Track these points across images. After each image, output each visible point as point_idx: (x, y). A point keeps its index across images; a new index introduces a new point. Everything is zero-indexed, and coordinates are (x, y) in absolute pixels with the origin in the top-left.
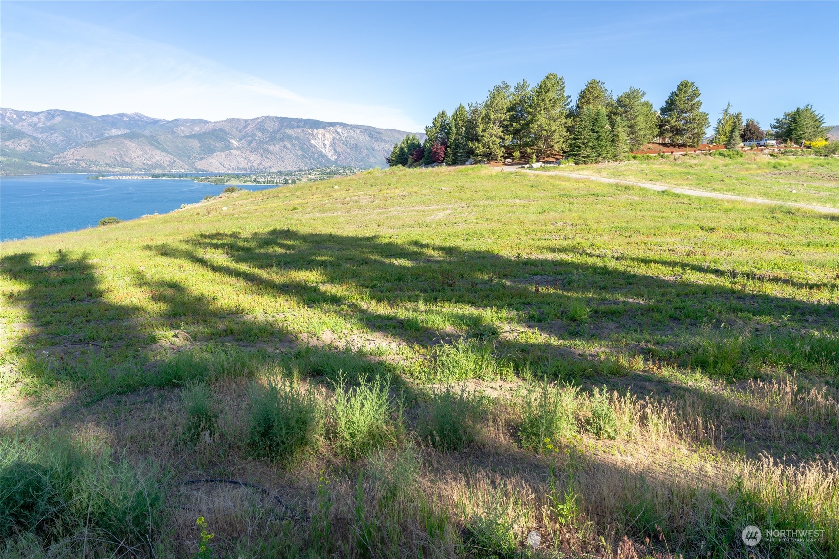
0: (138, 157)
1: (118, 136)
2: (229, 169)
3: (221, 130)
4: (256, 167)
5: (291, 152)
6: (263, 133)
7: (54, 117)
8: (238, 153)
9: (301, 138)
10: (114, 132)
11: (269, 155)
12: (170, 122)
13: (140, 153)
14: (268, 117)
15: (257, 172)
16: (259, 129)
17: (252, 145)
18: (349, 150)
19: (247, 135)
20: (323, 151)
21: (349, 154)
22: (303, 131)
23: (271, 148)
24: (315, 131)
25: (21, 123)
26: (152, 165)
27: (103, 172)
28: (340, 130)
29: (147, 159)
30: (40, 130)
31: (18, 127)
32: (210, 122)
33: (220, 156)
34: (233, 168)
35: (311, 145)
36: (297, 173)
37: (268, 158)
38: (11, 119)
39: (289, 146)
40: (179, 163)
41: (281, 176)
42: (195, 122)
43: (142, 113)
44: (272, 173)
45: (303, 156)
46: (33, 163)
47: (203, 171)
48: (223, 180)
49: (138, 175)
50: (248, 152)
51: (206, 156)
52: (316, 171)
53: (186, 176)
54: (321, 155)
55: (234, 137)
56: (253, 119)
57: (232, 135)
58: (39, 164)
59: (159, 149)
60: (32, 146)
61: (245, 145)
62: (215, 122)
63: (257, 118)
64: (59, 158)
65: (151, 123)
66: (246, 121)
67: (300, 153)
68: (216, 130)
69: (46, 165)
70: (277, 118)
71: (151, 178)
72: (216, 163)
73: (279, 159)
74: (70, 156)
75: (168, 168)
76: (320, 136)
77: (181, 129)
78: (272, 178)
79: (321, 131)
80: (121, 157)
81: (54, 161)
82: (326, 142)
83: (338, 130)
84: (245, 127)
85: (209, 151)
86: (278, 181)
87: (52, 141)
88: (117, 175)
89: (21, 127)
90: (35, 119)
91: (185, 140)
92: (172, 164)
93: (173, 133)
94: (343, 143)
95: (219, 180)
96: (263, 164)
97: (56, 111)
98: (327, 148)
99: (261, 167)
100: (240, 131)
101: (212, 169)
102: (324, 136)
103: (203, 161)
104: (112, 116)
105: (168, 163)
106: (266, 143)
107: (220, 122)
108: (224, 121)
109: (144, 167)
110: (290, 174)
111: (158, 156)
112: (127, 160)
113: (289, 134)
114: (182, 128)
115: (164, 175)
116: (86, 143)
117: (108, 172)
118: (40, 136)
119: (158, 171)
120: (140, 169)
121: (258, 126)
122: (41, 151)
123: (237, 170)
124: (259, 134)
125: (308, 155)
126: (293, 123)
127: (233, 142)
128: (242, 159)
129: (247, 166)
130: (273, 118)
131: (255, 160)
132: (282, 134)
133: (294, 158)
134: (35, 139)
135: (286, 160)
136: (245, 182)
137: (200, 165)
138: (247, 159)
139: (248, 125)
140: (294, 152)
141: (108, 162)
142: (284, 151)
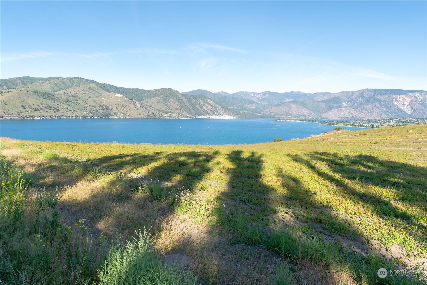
0: (295, 111)
1: (288, 102)
2: (339, 118)
3: (338, 97)
4: (354, 117)
5: (379, 109)
6: (362, 99)
7: (266, 94)
8: (345, 109)
9: (387, 101)
10: (287, 100)
11: (364, 110)
12: (313, 94)
13: (296, 109)
14: (367, 90)
15: (355, 120)
16: (360, 96)
17: (354, 105)
18: (423, 108)
19: (352, 100)
20: (402, 108)
21: (422, 110)
22: (389, 97)
23: (366, 107)
24: (398, 96)
25: (254, 98)
26: (300, 115)
27: (280, 118)
28: (417, 95)
29: (299, 112)
30: (260, 100)
31: (253, 99)
32: (333, 94)
33: (335, 111)
34: (341, 117)
35: (394, 105)
36: (381, 121)
37: (363, 112)
38: (251, 96)
39: (378, 105)
40: (313, 114)
41: (370, 122)
42: (324, 94)
43: (300, 91)
44: (364, 121)
45: (387, 111)
46: (255, 114)
47: (325, 119)
48: (335, 123)
49: (294, 119)
50: (351, 109)
51: (327, 111)
52: (395, 121)
53: (316, 121)
54: (400, 110)
55: (344, 101)
56: (357, 91)
57: (343, 100)
58: (257, 114)
59: (305, 107)
60: (256, 107)
61: (350, 105)
62: (335, 94)
63: (360, 90)
64: (264, 111)
65: (304, 95)
66: (353, 92)
67: (385, 109)
68: (335, 98)
69: (259, 114)
70: (372, 89)
71: (299, 121)
72: (332, 115)
73: (370, 113)
74: (268, 111)
75: (308, 117)
76: (401, 99)
77: (317, 98)
78: (364, 123)
79: (402, 96)
80: (288, 111)
81: (262, 113)
82: (405, 103)
83: (416, 95)
84: (352, 96)
85: (330, 108)
86: (367, 126)
87: (263, 105)
88: (285, 119)
89: (254, 99)
90: (259, 96)
91: (318, 103)
92: (310, 114)
93: (313, 100)
94: (419, 103)
95: (332, 124)
96: (360, 115)
97: (267, 92)
98: (406, 107)
99: (358, 117)
100: (349, 98)
101: (330, 118)
102: (404, 99)
103: (325, 114)
104: (288, 93)
105: (308, 114)
106: (363, 104)
107: (338, 93)
108: (340, 93)
109: (297, 116)
110: (376, 122)
111: (304, 111)
112: (290, 112)
113: (379, 98)
114: (318, 97)
115: (305, 120)
116: (275, 105)
117: (281, 118)
118: (259, 103)
119: (303, 118)
120: (295, 117)
121: (360, 95)
122: (259, 109)
123: (343, 119)
124: (360, 99)
125: (390, 111)
126: (383, 92)
127: (344, 103)
128: (347, 113)
129: (349, 117)
130: (370, 90)
131: (355, 113)
132: (374, 98)
133: (380, 112)
134: (258, 104)
135: (375, 114)
136: (347, 125)
137: (324, 115)
138: (350, 113)
139: (354, 94)
140: (380, 109)
141: (282, 113)
142: (374, 108)
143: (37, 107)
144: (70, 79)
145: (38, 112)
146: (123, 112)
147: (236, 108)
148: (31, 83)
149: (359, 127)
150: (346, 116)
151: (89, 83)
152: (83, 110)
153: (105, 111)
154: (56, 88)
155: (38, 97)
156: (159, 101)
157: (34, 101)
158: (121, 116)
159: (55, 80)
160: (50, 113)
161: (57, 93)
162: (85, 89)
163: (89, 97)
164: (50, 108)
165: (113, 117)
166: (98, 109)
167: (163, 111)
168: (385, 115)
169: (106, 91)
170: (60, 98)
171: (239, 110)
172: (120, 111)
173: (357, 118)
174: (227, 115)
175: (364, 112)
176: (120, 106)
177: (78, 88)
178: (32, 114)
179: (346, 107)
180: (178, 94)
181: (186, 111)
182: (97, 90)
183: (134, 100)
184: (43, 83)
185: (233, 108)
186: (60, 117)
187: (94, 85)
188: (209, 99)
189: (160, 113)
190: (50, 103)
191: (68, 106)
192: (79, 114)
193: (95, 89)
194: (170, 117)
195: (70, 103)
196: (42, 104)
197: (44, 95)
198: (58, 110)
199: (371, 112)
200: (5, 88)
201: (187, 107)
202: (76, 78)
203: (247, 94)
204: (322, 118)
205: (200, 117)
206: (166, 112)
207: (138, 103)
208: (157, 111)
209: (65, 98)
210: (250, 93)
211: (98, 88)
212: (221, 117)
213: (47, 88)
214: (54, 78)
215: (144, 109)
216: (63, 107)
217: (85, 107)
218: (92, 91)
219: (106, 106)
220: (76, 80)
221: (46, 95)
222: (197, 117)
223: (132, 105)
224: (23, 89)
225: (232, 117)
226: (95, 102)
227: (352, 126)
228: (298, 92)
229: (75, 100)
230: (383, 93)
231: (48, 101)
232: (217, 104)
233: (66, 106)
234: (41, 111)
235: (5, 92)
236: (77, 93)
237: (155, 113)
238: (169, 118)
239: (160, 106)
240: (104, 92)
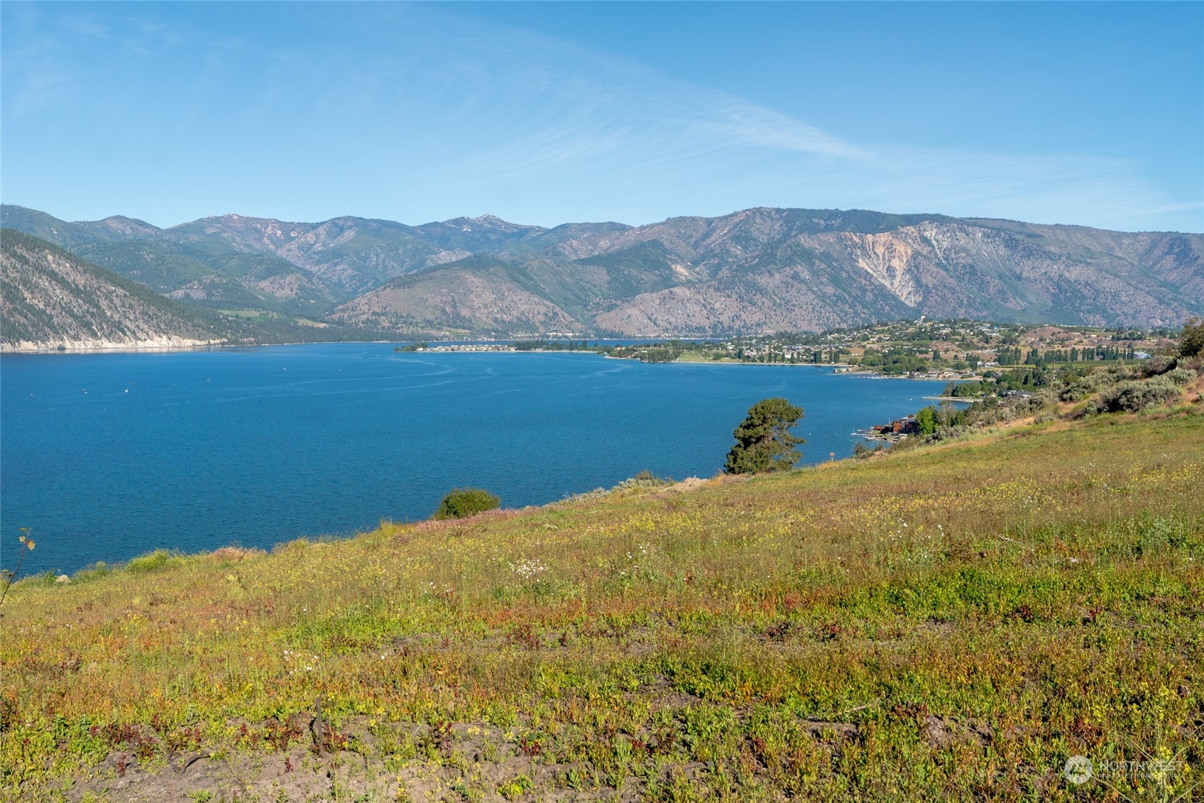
0: (485, 306)
1: (450, 266)
2: (666, 330)
3: (655, 243)
4: (726, 326)
5: (809, 289)
6: (745, 248)
7: (342, 230)
8: (687, 293)
9: (835, 255)
10: (444, 257)
11: (759, 296)
12: (550, 231)
13: (488, 297)
14: (759, 211)
16: (737, 239)
17: (720, 275)
18: (953, 282)
19: (710, 253)
20: (887, 284)
21: (952, 290)
22: (841, 240)
23: (763, 280)
24: (870, 237)
25: (287, 246)
26: (510, 323)
27: (422, 337)
28: (931, 233)
29: (502, 310)
30: (317, 257)
31: (282, 253)
32: (631, 228)
33: (651, 300)
34: (676, 328)
35: (859, 272)
36: (830, 338)
37: (754, 304)
38: (272, 238)
39: (806, 275)
40: (564, 317)
42: (599, 229)
43: (498, 216)
45: (839, 298)
46: (303, 322)
47: (612, 335)
49: (483, 343)
50: (711, 290)
51: (619, 302)
52: (879, 332)
53: (581, 345)
54: (883, 294)
55: (681, 259)
56: (725, 218)
57: (676, 254)
58: (310, 323)
59: (525, 287)
60: (301, 288)
61: (705, 277)
62: (642, 228)
63: (735, 214)
64: (344, 310)
65: (513, 235)
66: (709, 222)
67: (830, 290)
68: (643, 245)
69: (322, 325)
70: (778, 211)
71: (511, 350)
73: (780, 305)
74: (364, 307)
75: (542, 330)
76: (880, 250)
77: (571, 246)
79: (883, 237)
80: (455, 307)
81: (336, 317)
82: (895, 263)
83: (927, 234)
84: (706, 236)
85: (626, 291)
86: (795, 356)
87: (335, 279)
88: (443, 344)
89: (289, 253)
90: (310, 237)
91: (579, 267)
92: (551, 319)
93: (556, 254)
94: (939, 265)
96: (744, 317)
97: (347, 219)
98: (898, 279)
99: (738, 324)
100: (696, 246)
101: (631, 331)
102: (890, 248)
103: (612, 314)
104: (442, 225)
105: (541, 318)
106: (753, 269)
107: (653, 226)
108: (663, 224)
109: (496, 326)
111: (524, 304)
112: (465, 312)
113: (807, 246)
114: (575, 243)
115: (536, 344)
116: (393, 280)
117: (428, 337)
118: (314, 269)
119: (521, 336)
120: (487, 332)
121: (735, 232)
122: (315, 297)
123: (684, 333)
124: (737, 250)
125: (849, 294)
126: (816, 221)
127: (680, 269)
128: (697, 308)
129: (706, 323)
130: (769, 213)
131: (726, 308)
132: (790, 247)
133: (815, 302)
134: (308, 274)
135: (796, 308)
136: (717, 357)
137: (606, 321)
138: (708, 307)
139: (714, 230)
140: (815, 289)
141: (430, 317)
142: (792, 286)
147: (199, 294)
149: (765, 363)
150: (695, 322)
168: (834, 312)
171: (220, 305)
173: (737, 327)
174: (159, 331)
175: (760, 303)
179: (689, 284)
185: (187, 296)
188: (54, 250)
199: (783, 302)
203: (252, 226)
204: (600, 333)
210: (266, 222)
212: (127, 345)
225: (188, 343)
227: (737, 362)
228: (487, 219)
230: (818, 224)
232: (98, 276)
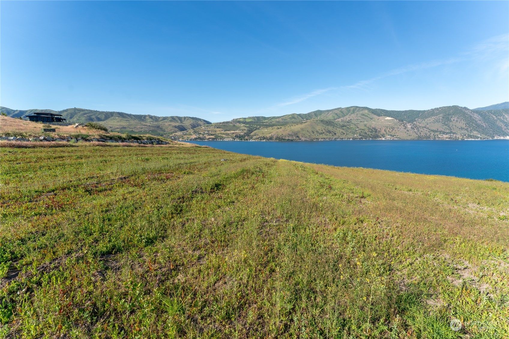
143: (321, 131)
144: (348, 108)
145: (321, 135)
146: (391, 134)
148: (321, 114)
151: (363, 110)
152: (354, 133)
153: (374, 133)
154: (336, 117)
155: (323, 125)
156: (437, 121)
157: (320, 128)
158: (388, 137)
159: (336, 110)
160: (330, 136)
161: (336, 120)
162: (358, 116)
163: (361, 122)
164: (329, 132)
165: (380, 139)
166: (367, 132)
167: (440, 131)
169: (377, 115)
170: (338, 124)
172: (388, 133)
176: (388, 128)
177: (352, 115)
178: (318, 137)
180: (466, 112)
181: (478, 131)
182: (368, 116)
183: (404, 122)
184: (328, 113)
186: (335, 139)
187: (366, 111)
189: (436, 134)
190: (330, 128)
191: (343, 131)
192: (351, 136)
193: (366, 115)
194: (449, 138)
195: (345, 127)
196: (325, 129)
197: (327, 123)
198: (335, 134)
200: (305, 119)
201: (478, 126)
202: (352, 107)
205: (502, 138)
206: (444, 133)
207: (409, 124)
208: (432, 132)
209: (341, 124)
211: (370, 113)
213: (330, 117)
214: (336, 109)
215: (416, 130)
216: (339, 131)
217: (356, 131)
218: (363, 117)
219: (375, 129)
220: (352, 109)
221: (328, 123)
222: (496, 138)
223: (402, 127)
224: (314, 120)
226: (365, 125)
229: (348, 125)
231: (329, 127)
233: (341, 130)
234: (323, 134)
235: (304, 123)
236: (351, 120)
237: (429, 134)
238: (447, 139)
239: (438, 126)
240: (375, 117)
